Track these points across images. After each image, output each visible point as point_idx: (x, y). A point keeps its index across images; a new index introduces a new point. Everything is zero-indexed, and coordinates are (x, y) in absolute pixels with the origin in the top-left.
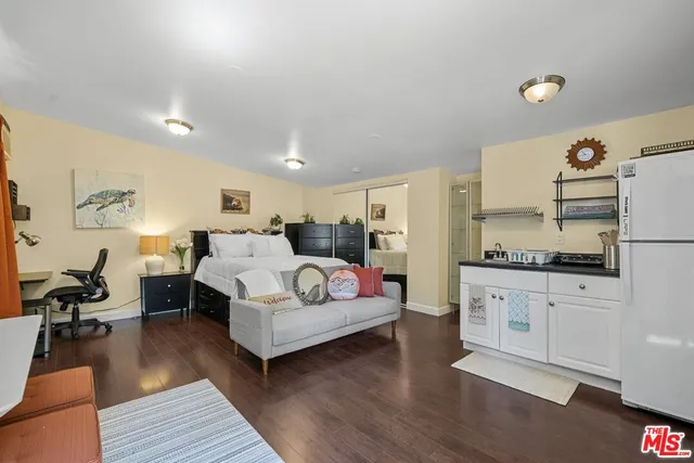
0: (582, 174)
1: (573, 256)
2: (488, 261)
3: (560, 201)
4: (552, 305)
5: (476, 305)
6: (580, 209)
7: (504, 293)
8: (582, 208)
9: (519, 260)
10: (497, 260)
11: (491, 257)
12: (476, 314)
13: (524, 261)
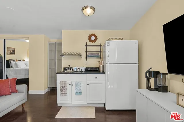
0: (92, 44)
1: (91, 68)
2: (66, 71)
3: (86, 51)
4: (88, 85)
5: (63, 89)
6: (91, 54)
7: (73, 83)
8: (92, 54)
9: (77, 71)
10: (69, 71)
11: (67, 70)
12: (63, 92)
13: (79, 71)
